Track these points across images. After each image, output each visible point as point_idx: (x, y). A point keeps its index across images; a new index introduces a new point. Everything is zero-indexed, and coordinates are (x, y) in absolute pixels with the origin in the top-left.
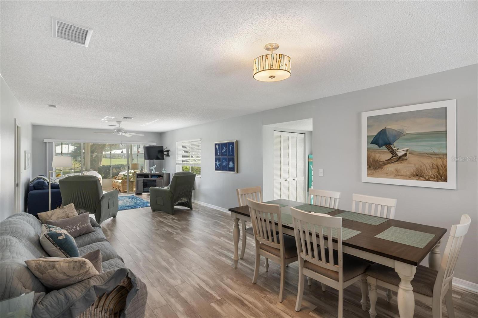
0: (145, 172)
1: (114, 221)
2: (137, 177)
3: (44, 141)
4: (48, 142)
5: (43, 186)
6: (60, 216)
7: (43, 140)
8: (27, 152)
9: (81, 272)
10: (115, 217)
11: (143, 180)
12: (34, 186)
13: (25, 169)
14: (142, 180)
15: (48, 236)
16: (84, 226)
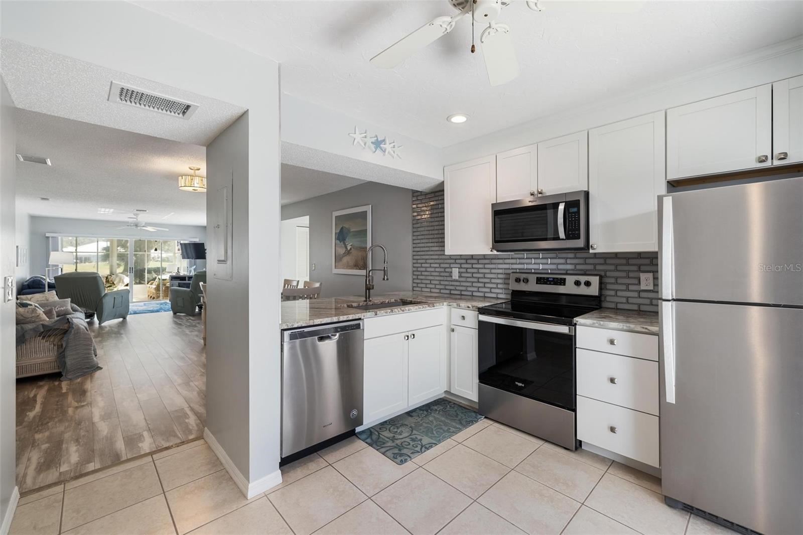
0: (182, 273)
1: (124, 323)
2: (172, 280)
3: (47, 236)
4: (52, 237)
5: (39, 285)
6: (39, 300)
7: (45, 235)
8: (19, 247)
9: (33, 315)
10: (124, 318)
11: (179, 283)
12: (28, 285)
13: (17, 266)
14: (177, 283)
15: (19, 304)
16: (62, 309)
